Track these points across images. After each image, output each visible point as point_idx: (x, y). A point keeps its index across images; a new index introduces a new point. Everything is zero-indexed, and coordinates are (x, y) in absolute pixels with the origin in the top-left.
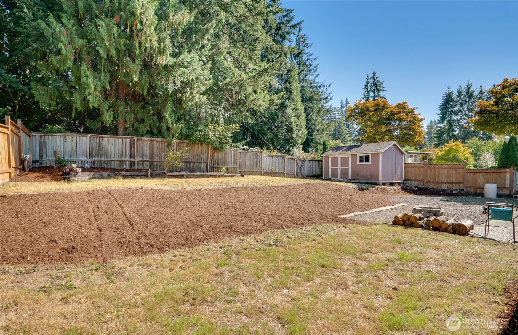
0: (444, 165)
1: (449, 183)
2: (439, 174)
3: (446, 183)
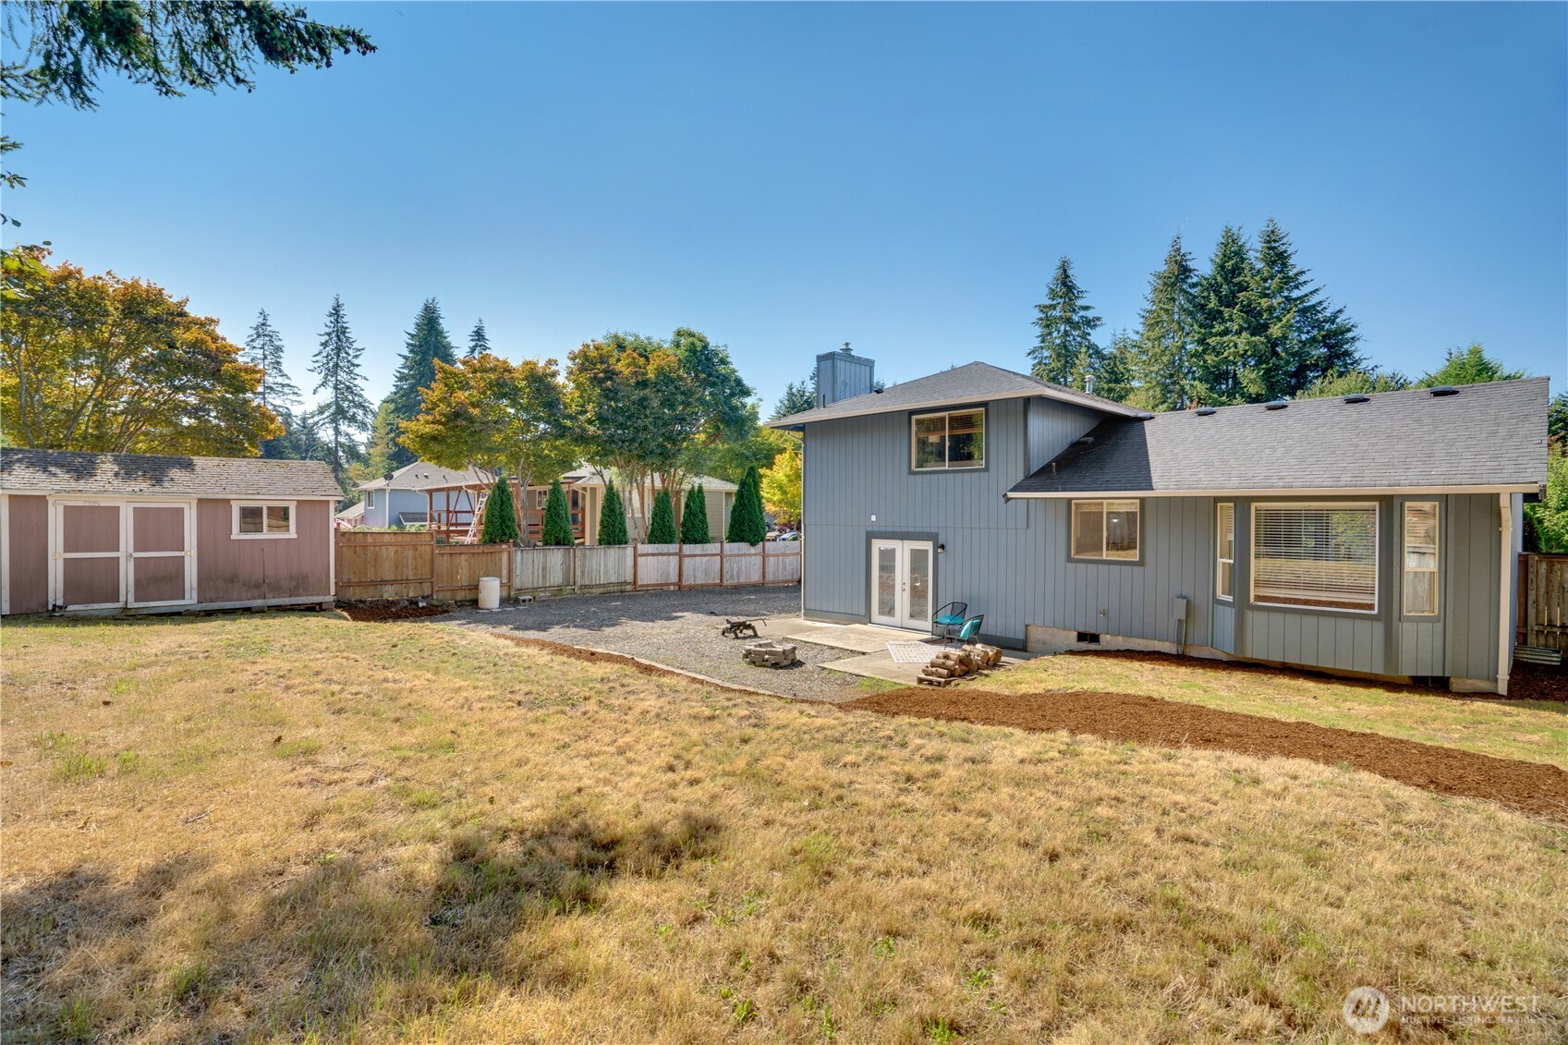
0: (387, 536)
1: (400, 582)
2: (375, 560)
3: (392, 582)
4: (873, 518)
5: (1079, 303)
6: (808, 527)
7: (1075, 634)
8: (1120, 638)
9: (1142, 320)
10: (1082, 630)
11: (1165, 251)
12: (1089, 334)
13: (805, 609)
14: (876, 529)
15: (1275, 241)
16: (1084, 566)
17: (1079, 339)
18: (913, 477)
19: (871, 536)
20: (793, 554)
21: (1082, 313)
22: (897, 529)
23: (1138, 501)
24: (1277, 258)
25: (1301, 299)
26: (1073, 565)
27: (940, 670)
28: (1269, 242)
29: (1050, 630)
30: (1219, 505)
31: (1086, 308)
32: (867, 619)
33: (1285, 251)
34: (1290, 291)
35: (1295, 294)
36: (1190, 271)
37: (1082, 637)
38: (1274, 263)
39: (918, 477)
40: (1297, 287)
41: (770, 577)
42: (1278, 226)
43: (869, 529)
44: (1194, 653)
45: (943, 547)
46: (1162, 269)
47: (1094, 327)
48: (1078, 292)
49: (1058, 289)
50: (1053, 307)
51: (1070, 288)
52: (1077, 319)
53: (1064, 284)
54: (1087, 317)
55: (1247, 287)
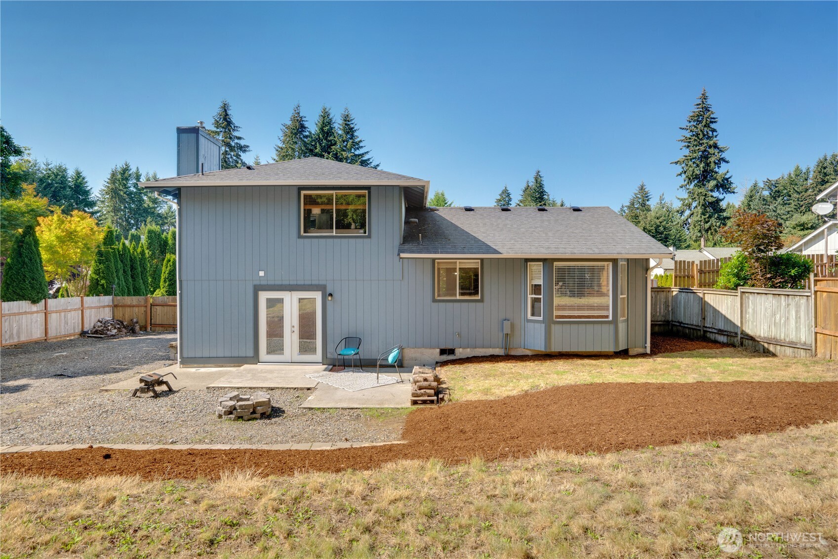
4: (262, 274)
5: (236, 134)
6: (184, 283)
7: (438, 350)
8: (469, 350)
9: (277, 152)
10: (443, 347)
11: (290, 113)
12: (240, 156)
13: (182, 357)
14: (264, 283)
15: (348, 121)
16: (444, 304)
17: (234, 158)
18: (302, 240)
19: (257, 289)
20: (75, 310)
21: (236, 141)
22: (286, 283)
23: (479, 261)
24: (350, 131)
25: (362, 155)
26: (437, 304)
27: (428, 391)
28: (346, 121)
29: (420, 350)
30: (528, 263)
31: (239, 138)
32: (255, 359)
33: (353, 128)
34: (355, 150)
35: (357, 152)
36: (305, 128)
37: (443, 352)
38: (348, 133)
39: (306, 240)
40: (358, 149)
41: (52, 333)
42: (350, 112)
43: (257, 283)
44: (513, 353)
45: (331, 295)
46: (289, 123)
47: (245, 151)
48: (234, 127)
49: (221, 122)
50: (218, 133)
51: (229, 123)
52: (233, 145)
53: (225, 119)
54: (240, 144)
55: (335, 144)
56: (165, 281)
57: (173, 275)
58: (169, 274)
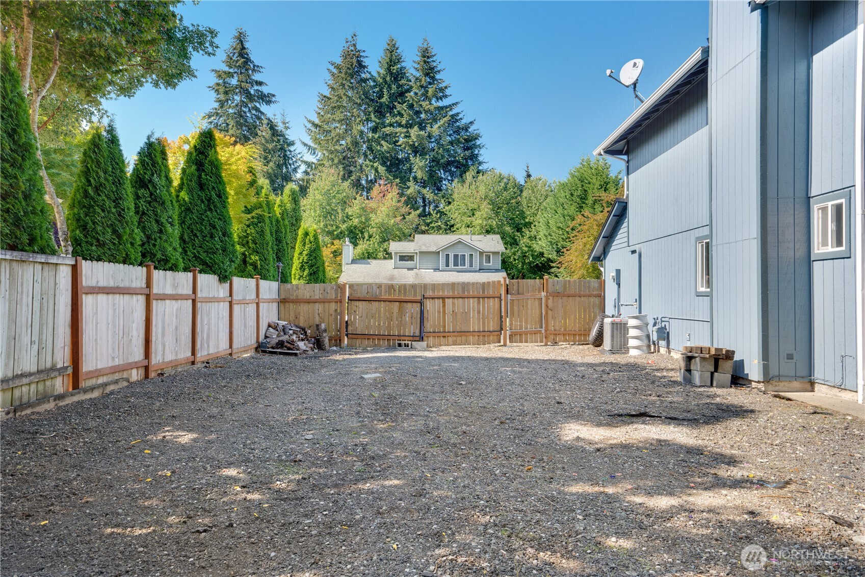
5: (257, 77)
9: (321, 103)
15: (429, 57)
17: (254, 112)
21: (256, 87)
24: (430, 72)
25: (450, 107)
28: (424, 57)
31: (260, 83)
33: (435, 68)
35: (442, 104)
36: (364, 67)
38: (428, 75)
40: (441, 99)
46: (339, 61)
47: (269, 102)
48: (254, 66)
49: (234, 58)
50: (230, 75)
51: (247, 61)
52: (252, 92)
53: (241, 55)
54: (262, 92)
55: (408, 91)
56: (302, 268)
57: (315, 258)
58: (309, 255)
